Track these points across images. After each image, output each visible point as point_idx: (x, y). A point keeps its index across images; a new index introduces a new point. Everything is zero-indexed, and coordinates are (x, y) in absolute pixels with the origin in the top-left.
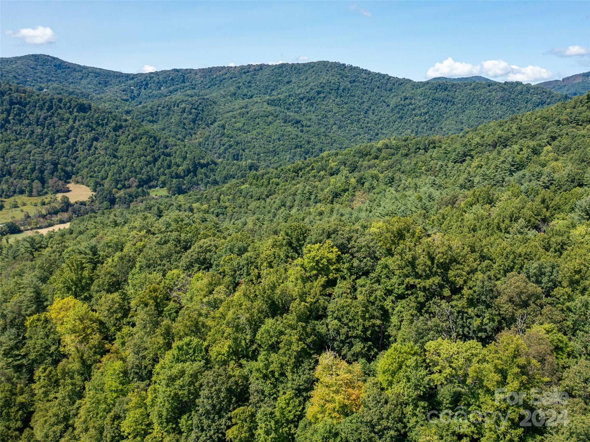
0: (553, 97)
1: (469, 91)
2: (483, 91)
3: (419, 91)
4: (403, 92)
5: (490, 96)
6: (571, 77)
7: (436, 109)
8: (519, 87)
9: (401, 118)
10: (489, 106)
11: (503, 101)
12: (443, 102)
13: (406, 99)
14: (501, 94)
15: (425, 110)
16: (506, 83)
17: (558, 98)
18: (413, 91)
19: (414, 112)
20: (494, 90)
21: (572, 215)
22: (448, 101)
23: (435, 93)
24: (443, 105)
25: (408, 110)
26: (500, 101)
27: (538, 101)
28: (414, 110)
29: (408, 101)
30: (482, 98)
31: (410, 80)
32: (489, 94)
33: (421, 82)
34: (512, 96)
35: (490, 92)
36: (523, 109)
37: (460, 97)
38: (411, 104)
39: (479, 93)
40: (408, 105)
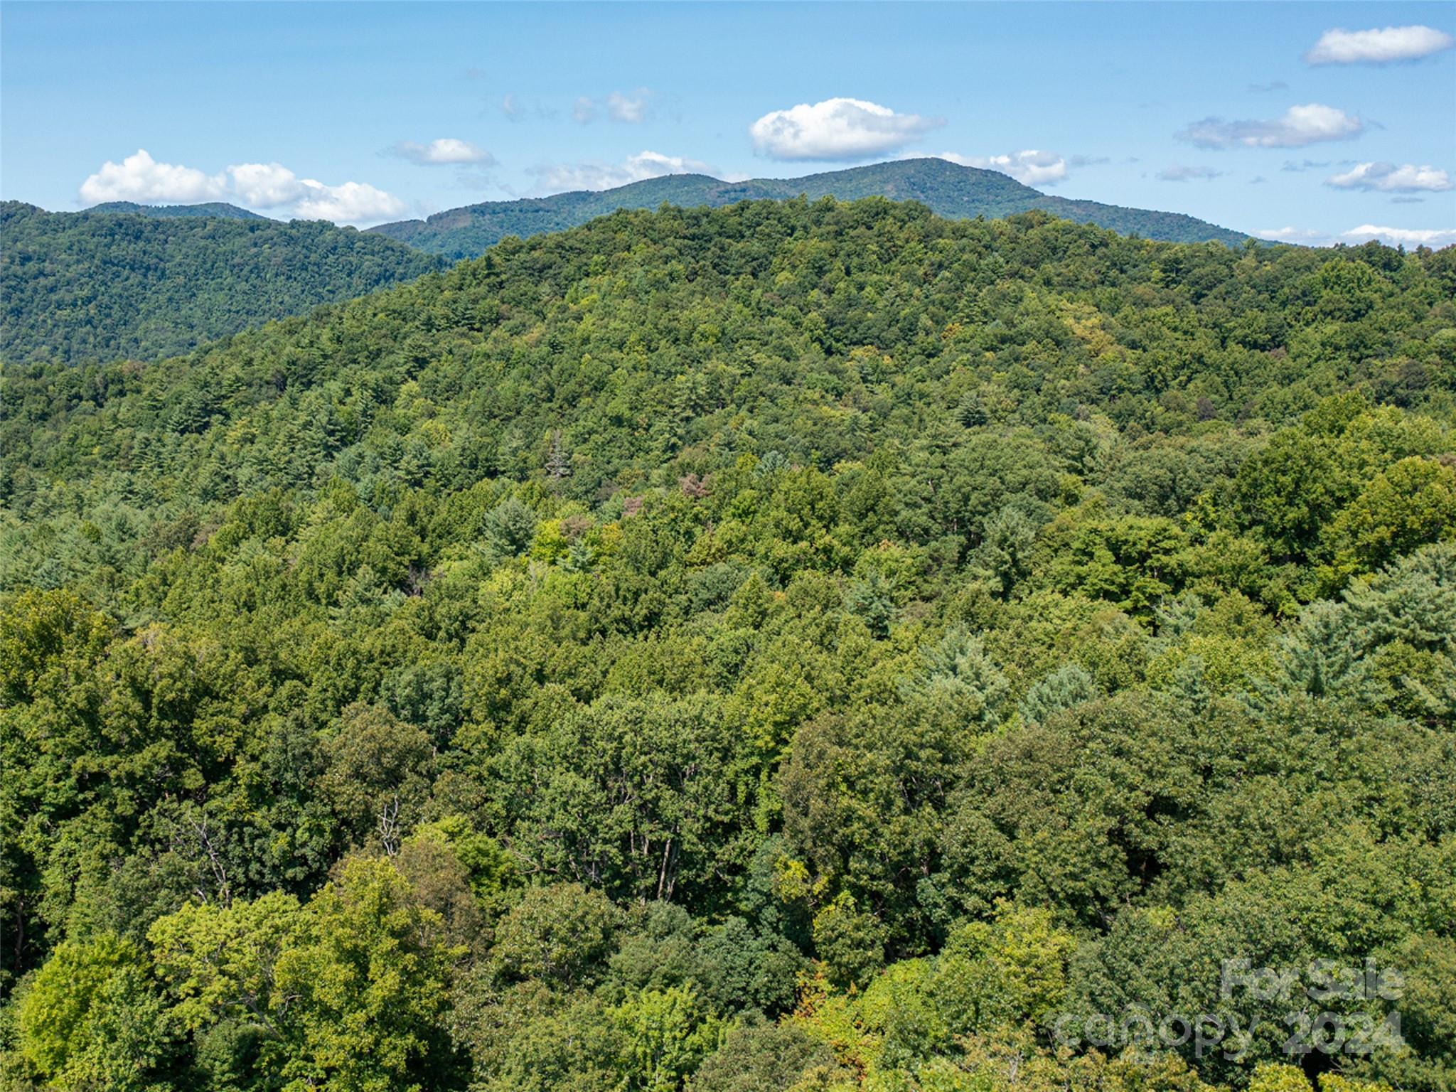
0: (410, 261)
1: (202, 243)
2: (239, 241)
3: (63, 239)
4: (15, 241)
5: (257, 255)
6: (448, 213)
7: (116, 288)
8: (328, 236)
9: (17, 312)
10: (258, 282)
11: (290, 270)
12: (132, 269)
13: (26, 259)
14: (284, 250)
15: (86, 292)
16: (294, 224)
17: (422, 265)
18: (45, 239)
19: (54, 297)
20: (266, 242)
21: (481, 546)
22: (148, 268)
23: (108, 246)
24: (135, 278)
25: (35, 291)
26: (284, 269)
27: (377, 270)
28: (52, 290)
29: (32, 267)
30: (237, 260)
31: (34, 208)
32: (254, 250)
33: (66, 214)
34: (313, 257)
35: (255, 245)
36: (343, 290)
37: (178, 259)
38: (41, 273)
39: (228, 247)
40: (36, 278)
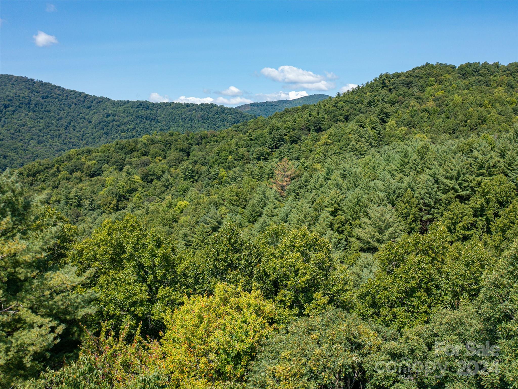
0: (244, 117)
1: (171, 111)
2: (183, 110)
3: (121, 109)
4: (104, 110)
5: (191, 115)
6: (242, 106)
7: (142, 126)
8: (215, 108)
9: (107, 134)
10: (192, 124)
11: (203, 119)
12: (146, 119)
13: (108, 116)
14: (200, 113)
15: (132, 126)
16: (202, 104)
17: (249, 118)
18: (115, 109)
19: (120, 128)
20: (193, 110)
22: (152, 119)
23: (138, 111)
24: (148, 122)
25: (113, 126)
26: (201, 119)
27: (233, 120)
28: (119, 126)
29: (110, 118)
30: (184, 116)
31: (109, 99)
32: (189, 113)
33: (121, 101)
34: (210, 116)
35: (190, 111)
36: (222, 127)
37: (163, 116)
38: (114, 120)
39: (180, 112)
40: (112, 122)
